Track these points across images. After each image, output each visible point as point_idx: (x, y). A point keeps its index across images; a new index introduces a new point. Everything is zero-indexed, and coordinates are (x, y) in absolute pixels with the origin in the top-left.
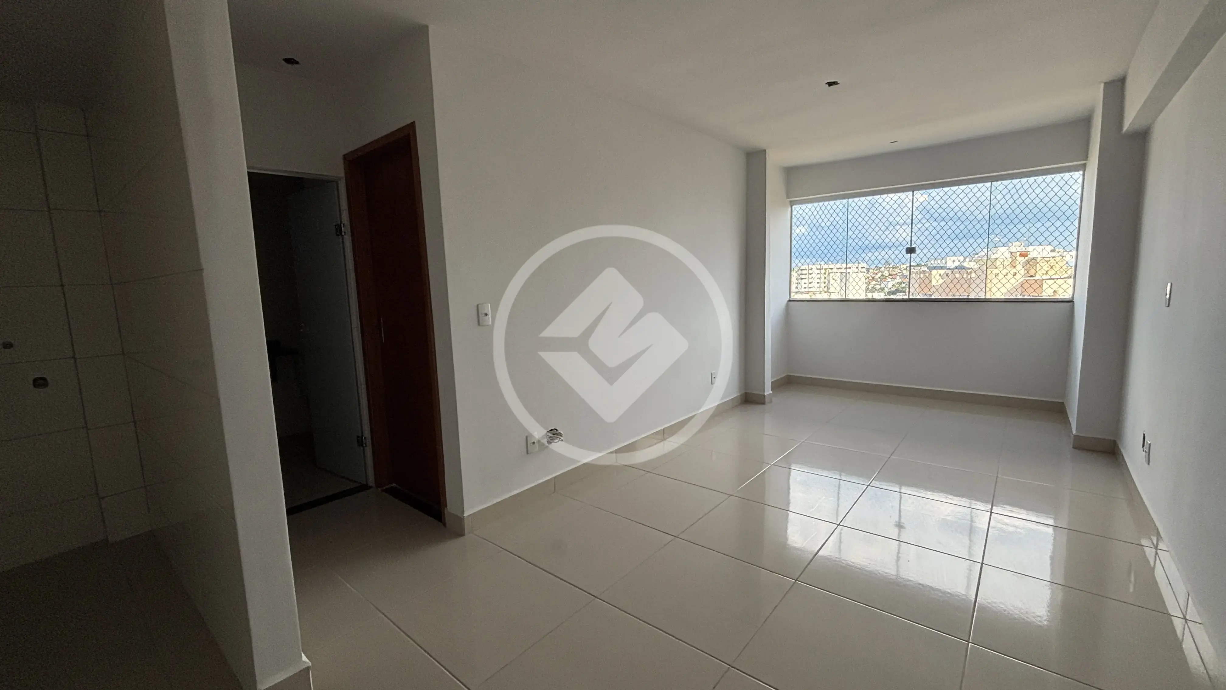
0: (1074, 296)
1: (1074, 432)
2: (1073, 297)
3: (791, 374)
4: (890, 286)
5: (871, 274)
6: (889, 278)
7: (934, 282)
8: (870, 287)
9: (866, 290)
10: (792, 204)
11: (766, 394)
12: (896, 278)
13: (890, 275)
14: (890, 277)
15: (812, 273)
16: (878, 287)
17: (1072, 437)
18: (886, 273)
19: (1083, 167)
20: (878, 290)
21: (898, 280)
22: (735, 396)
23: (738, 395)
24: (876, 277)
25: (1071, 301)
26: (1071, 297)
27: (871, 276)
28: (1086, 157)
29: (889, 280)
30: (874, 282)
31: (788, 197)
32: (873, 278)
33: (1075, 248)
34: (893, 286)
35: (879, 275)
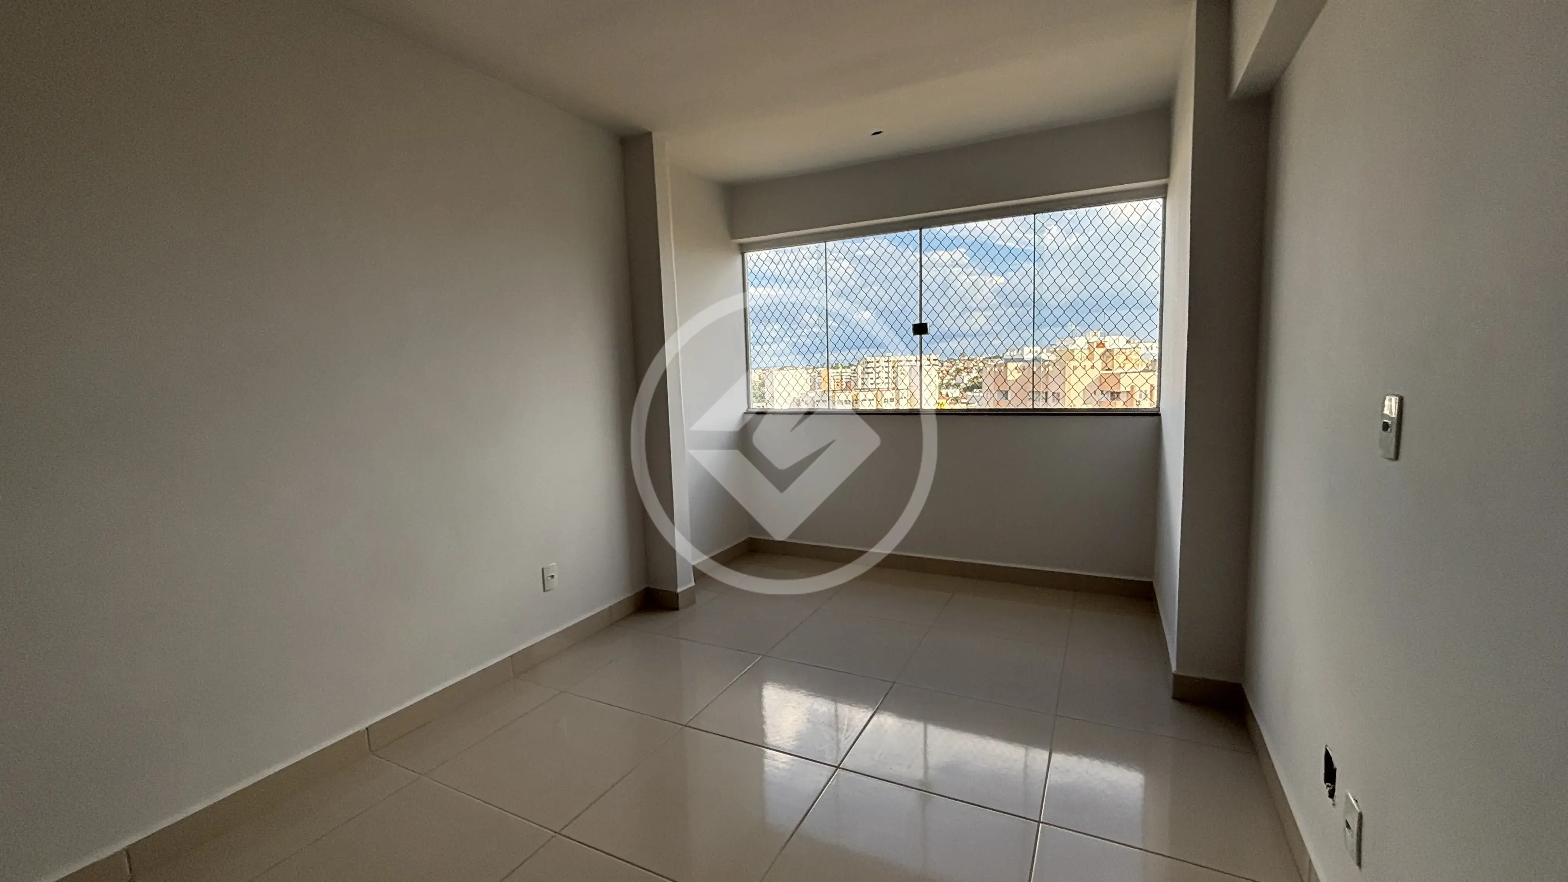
0: (1159, 404)
1: (1174, 669)
2: (1158, 407)
3: (755, 537)
4: (966, 381)
5: (946, 368)
6: (964, 372)
7: (1010, 378)
8: (945, 381)
9: (939, 386)
10: (743, 249)
11: (679, 590)
12: (972, 372)
13: (965, 368)
14: (966, 370)
15: (879, 366)
16: (953, 382)
17: (1172, 676)
18: (961, 366)
19: (1162, 192)
20: (953, 386)
21: (974, 374)
22: (622, 598)
23: (630, 595)
24: (951, 371)
25: (1155, 414)
26: (1155, 406)
27: (945, 370)
28: (1166, 172)
29: (965, 374)
30: (948, 377)
31: (733, 236)
32: (948, 372)
33: (1158, 326)
34: (969, 381)
35: (954, 369)
